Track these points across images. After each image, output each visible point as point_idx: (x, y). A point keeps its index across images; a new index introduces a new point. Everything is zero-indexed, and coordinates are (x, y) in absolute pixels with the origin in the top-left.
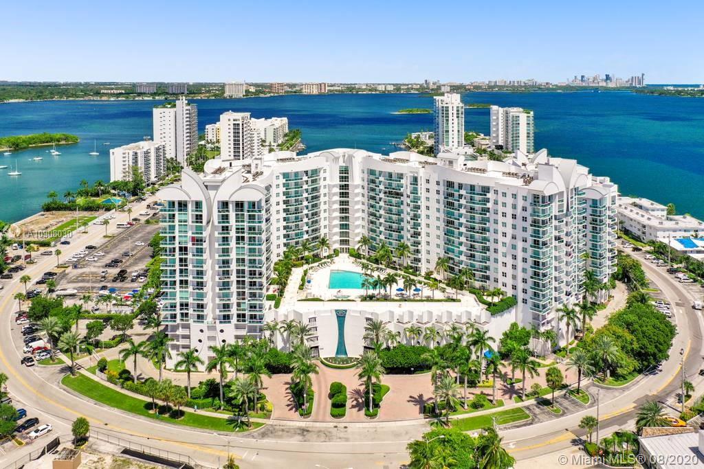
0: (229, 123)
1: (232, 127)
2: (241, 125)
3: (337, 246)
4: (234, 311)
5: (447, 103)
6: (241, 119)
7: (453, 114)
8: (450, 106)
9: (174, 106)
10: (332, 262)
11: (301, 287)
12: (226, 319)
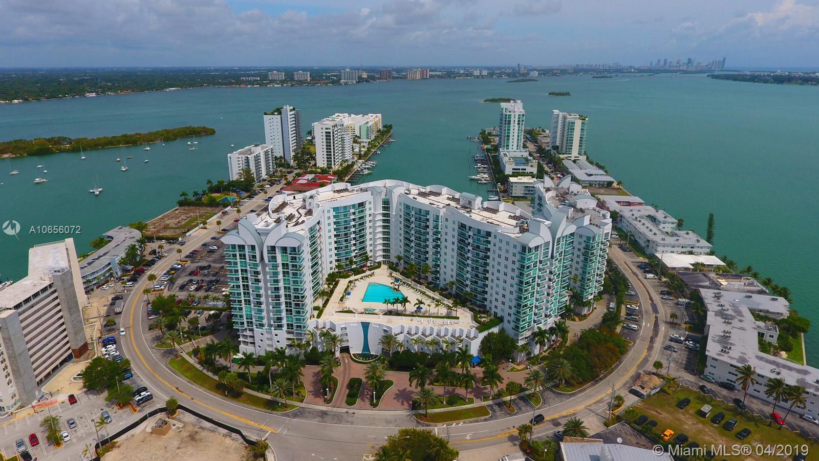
0: (322, 131)
1: (324, 134)
2: (331, 133)
3: (380, 259)
4: (284, 322)
5: (510, 112)
6: (331, 128)
7: (514, 121)
8: (512, 114)
9: (280, 113)
10: (372, 275)
11: (342, 299)
12: (279, 327)
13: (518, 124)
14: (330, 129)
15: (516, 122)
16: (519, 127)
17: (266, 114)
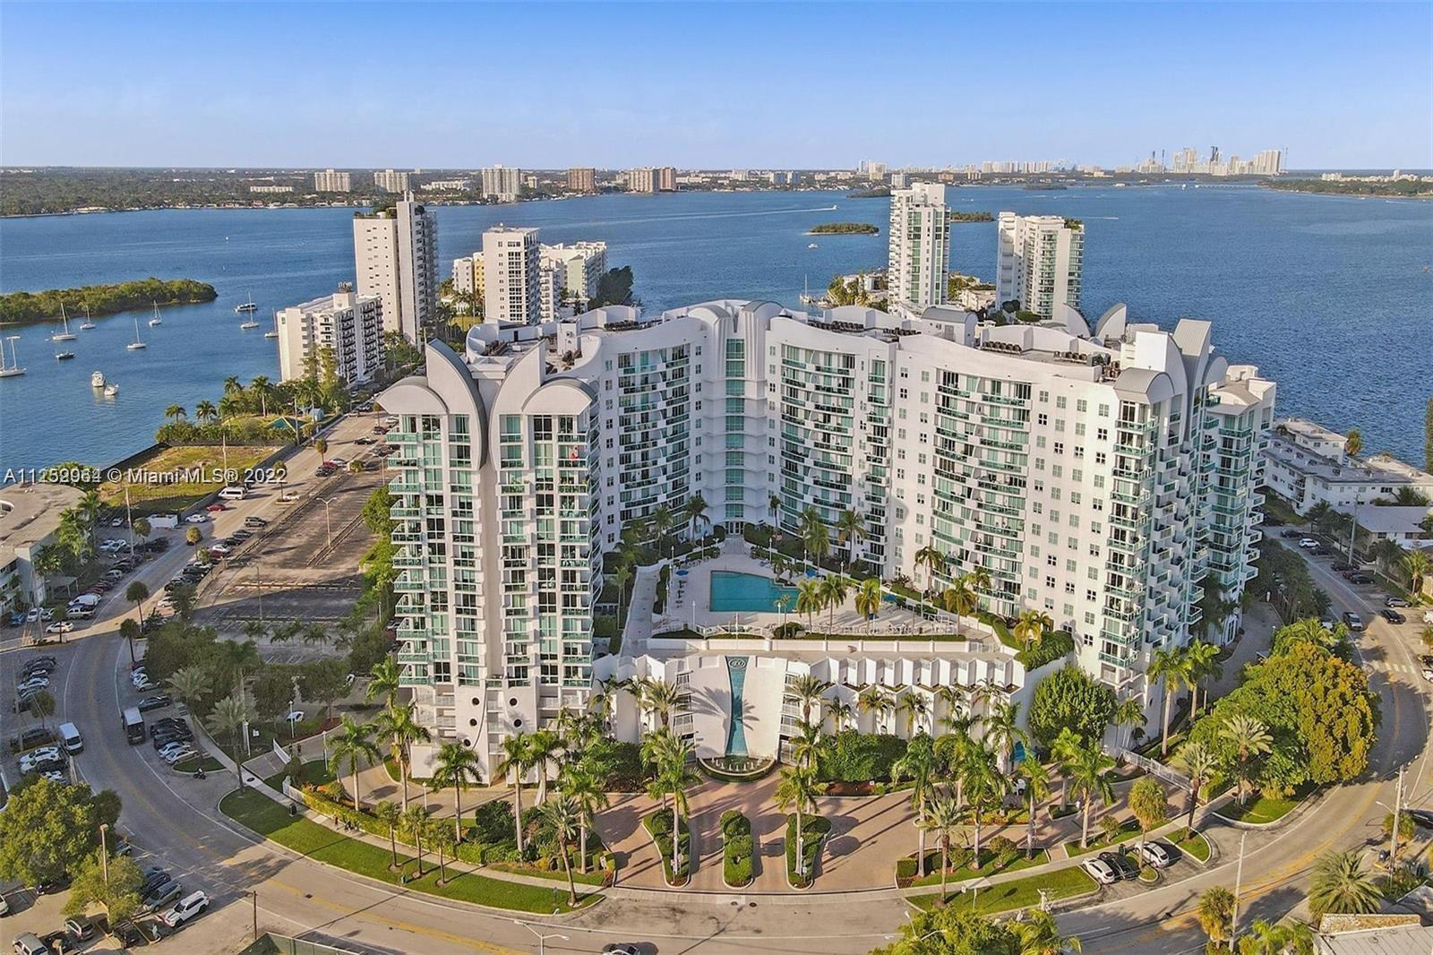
0: (500, 250)
1: (506, 260)
3: (720, 518)
6: (522, 244)
9: (394, 215)
10: (713, 554)
11: (658, 608)
12: (522, 672)
14: (518, 244)
17: (357, 217)
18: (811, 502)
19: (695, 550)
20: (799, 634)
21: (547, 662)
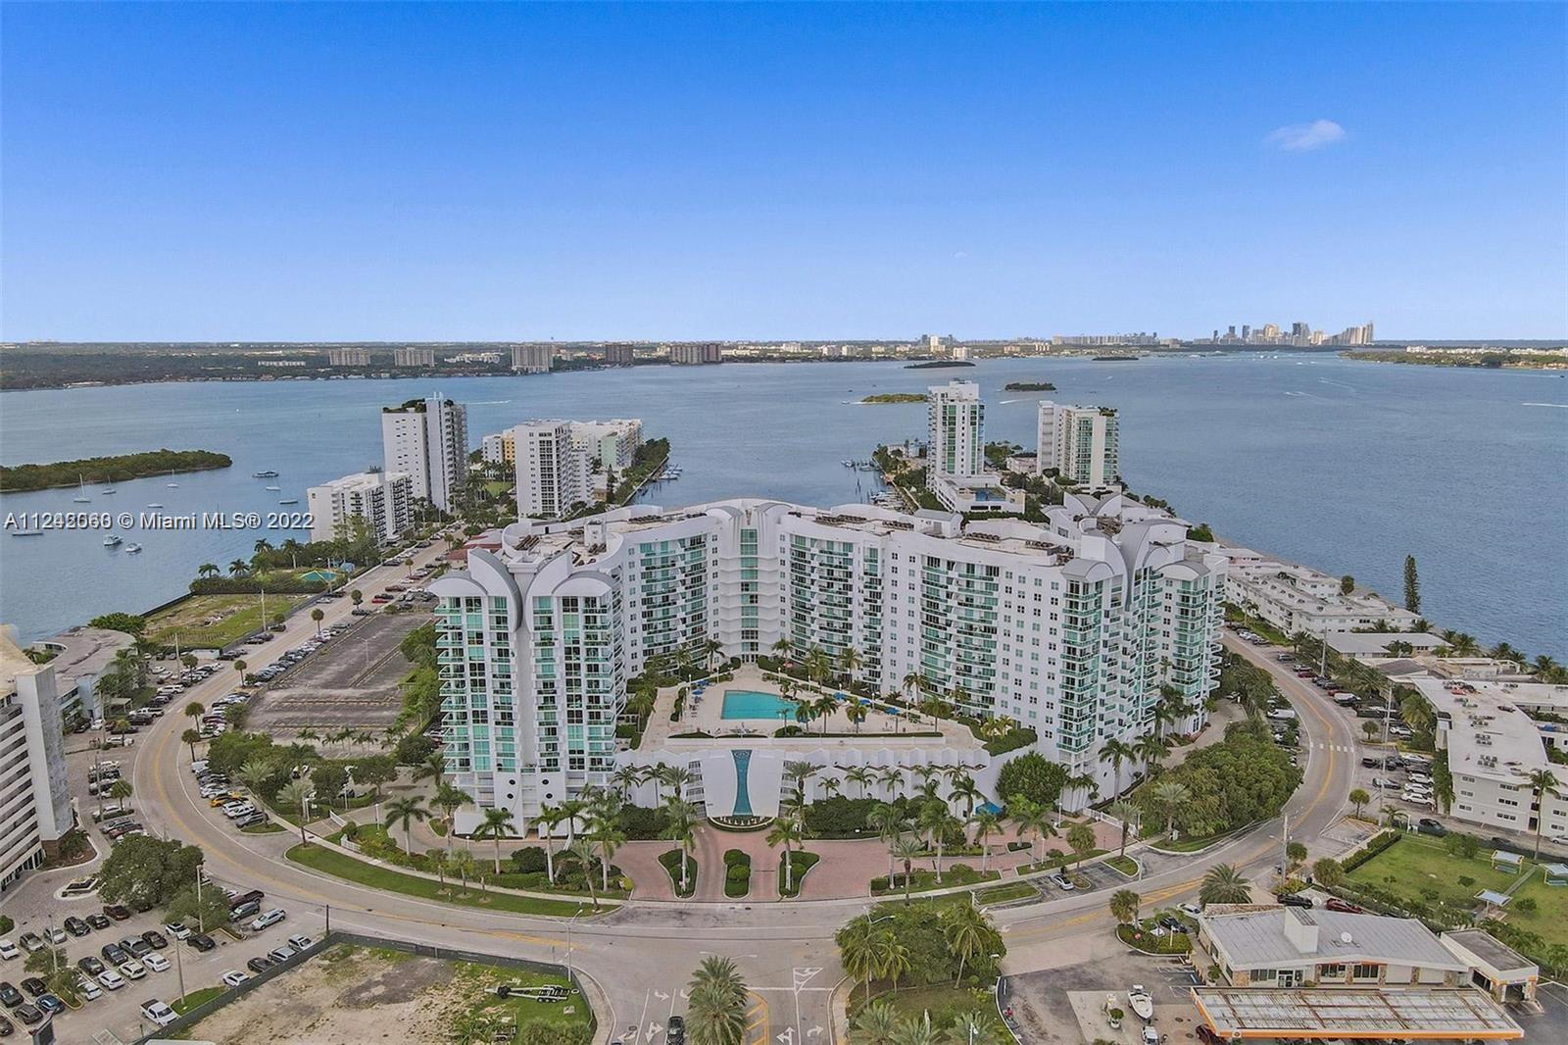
0: (532, 439)
1: (537, 446)
2: (554, 443)
3: (737, 652)
4: (564, 754)
5: (952, 401)
6: (553, 434)
7: (964, 418)
8: (959, 406)
9: (422, 408)
10: (729, 678)
11: (675, 717)
12: (552, 765)
13: (973, 424)
14: (550, 435)
15: (968, 420)
16: (974, 429)
17: (386, 410)
18: (818, 642)
19: (712, 676)
20: (797, 733)
21: (576, 756)
